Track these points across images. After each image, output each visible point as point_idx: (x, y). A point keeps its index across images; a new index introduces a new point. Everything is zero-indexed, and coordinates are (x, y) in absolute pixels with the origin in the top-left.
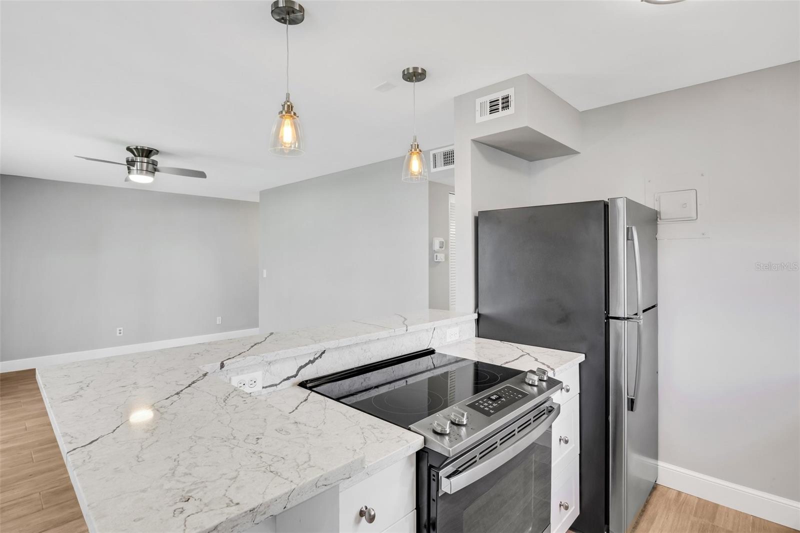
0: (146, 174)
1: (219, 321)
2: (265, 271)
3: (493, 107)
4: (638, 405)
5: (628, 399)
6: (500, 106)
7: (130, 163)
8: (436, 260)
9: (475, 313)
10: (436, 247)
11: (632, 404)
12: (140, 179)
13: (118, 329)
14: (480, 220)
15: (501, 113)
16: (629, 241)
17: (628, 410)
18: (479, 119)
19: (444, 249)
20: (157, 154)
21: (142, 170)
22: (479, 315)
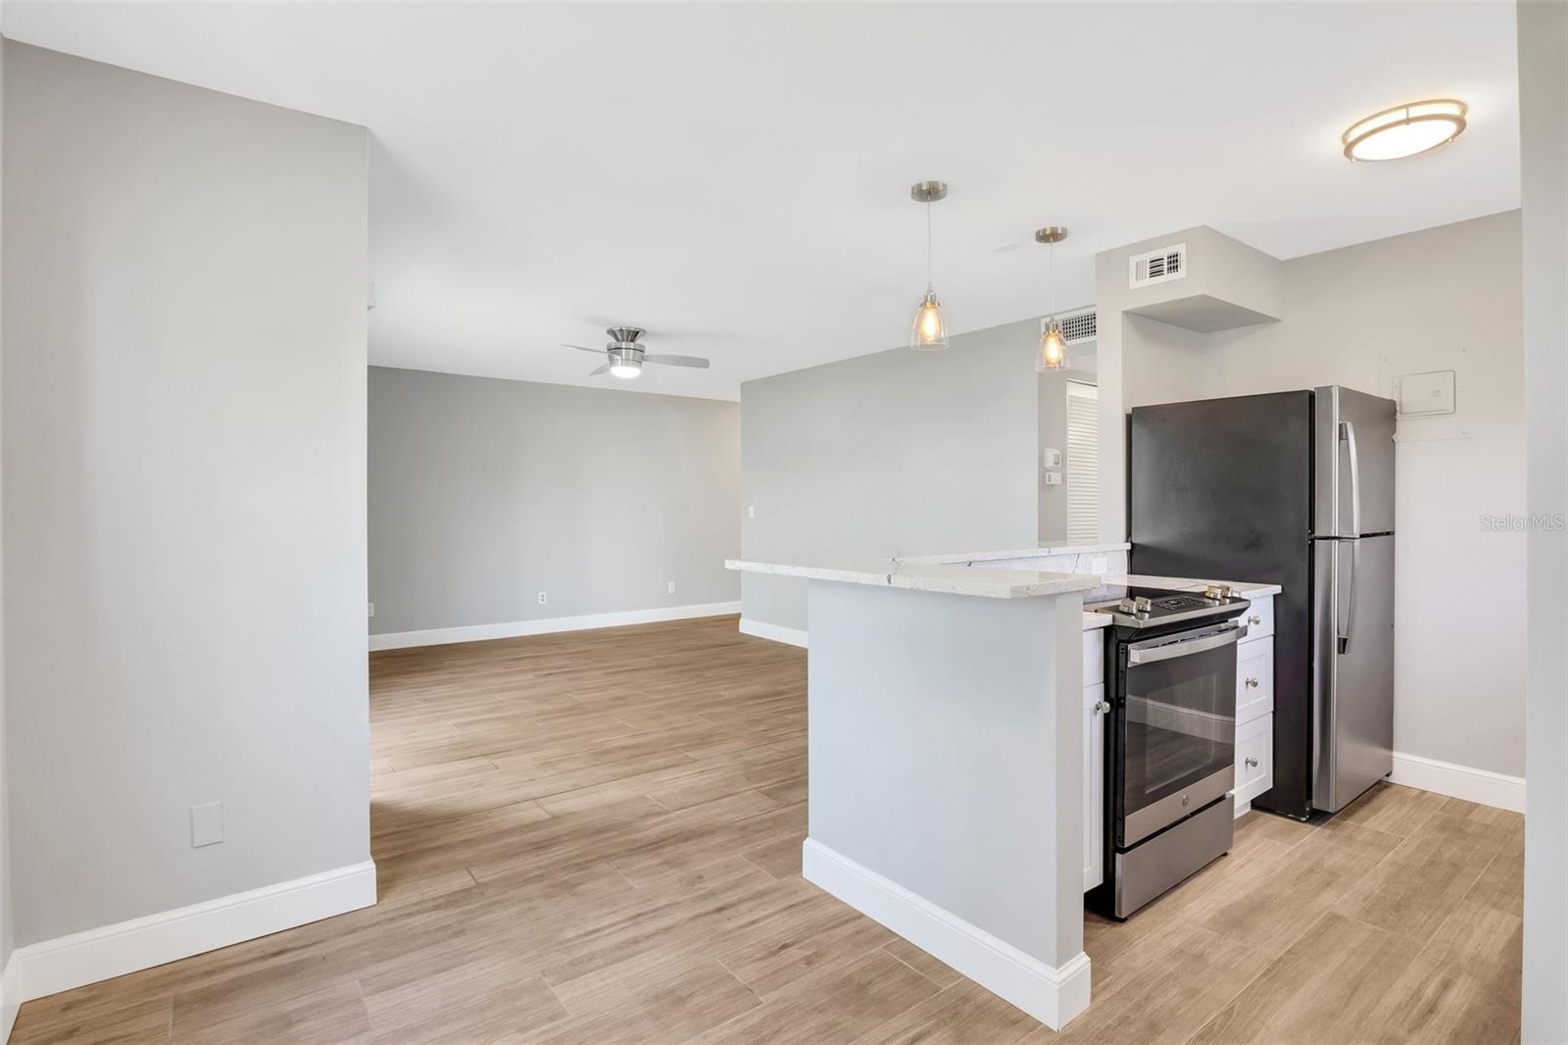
0: (633, 365)
1: (671, 587)
2: (751, 509)
3: (1156, 270)
4: (1354, 646)
5: (1339, 639)
6: (1166, 267)
7: (613, 350)
8: (1048, 483)
9: (1127, 541)
10: (1050, 463)
11: (1343, 644)
12: (625, 372)
13: (541, 594)
14: (1134, 419)
15: (1167, 277)
16: (1342, 442)
17: (1339, 652)
18: (1134, 284)
19: (1060, 465)
20: (644, 336)
21: (627, 359)
22: (1133, 545)
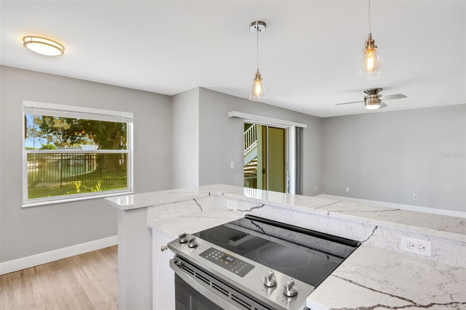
12: (371, 107)
13: (414, 195)
20: (382, 91)
